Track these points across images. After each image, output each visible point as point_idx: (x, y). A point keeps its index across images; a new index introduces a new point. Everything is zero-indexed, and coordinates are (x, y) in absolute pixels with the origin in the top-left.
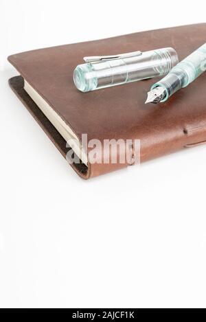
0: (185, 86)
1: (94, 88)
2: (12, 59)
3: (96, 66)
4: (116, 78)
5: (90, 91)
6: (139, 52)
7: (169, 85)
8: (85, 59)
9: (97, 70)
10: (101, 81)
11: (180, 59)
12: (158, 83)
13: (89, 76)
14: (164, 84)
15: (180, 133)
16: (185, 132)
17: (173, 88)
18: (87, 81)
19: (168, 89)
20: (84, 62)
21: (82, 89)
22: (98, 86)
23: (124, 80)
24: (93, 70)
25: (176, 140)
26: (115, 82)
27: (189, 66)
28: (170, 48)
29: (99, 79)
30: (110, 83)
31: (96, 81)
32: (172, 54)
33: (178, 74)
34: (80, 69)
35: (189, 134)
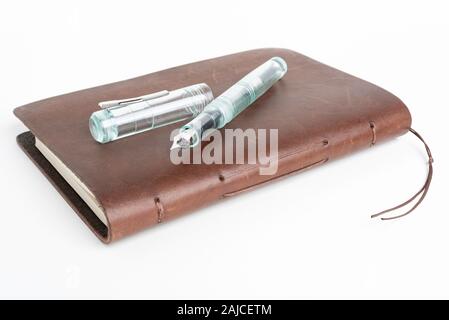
0: (223, 125)
1: (115, 137)
2: (18, 112)
3: (114, 112)
4: (140, 125)
5: (111, 142)
6: (166, 92)
8: (101, 104)
9: (117, 117)
10: (122, 129)
11: (216, 96)
12: (188, 125)
13: (106, 124)
15: (215, 181)
16: (222, 179)
18: (104, 131)
19: (198, 131)
20: (100, 109)
21: (100, 139)
22: (120, 134)
23: (150, 126)
24: (112, 117)
25: (211, 190)
26: (139, 129)
27: (225, 103)
28: (204, 85)
29: (119, 127)
30: (134, 130)
31: (116, 129)
32: (205, 91)
33: (211, 113)
34: (96, 118)
35: (227, 181)
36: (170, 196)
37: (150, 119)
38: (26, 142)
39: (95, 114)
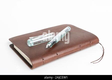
0: (57, 42)
1: (33, 45)
2: (10, 39)
3: (33, 40)
4: (38, 42)
5: (32, 46)
6: (44, 35)
7: (52, 43)
8: (30, 38)
10: (35, 43)
12: (49, 42)
13: (31, 42)
14: (51, 43)
15: (56, 55)
16: (57, 54)
17: (53, 44)
18: (31, 44)
19: (52, 44)
20: (29, 39)
21: (30, 46)
22: (34, 45)
23: (41, 43)
24: (32, 41)
25: (55, 57)
26: (38, 43)
29: (34, 43)
30: (37, 44)
33: (54, 40)
34: (28, 41)
35: (58, 55)
36: (46, 58)
37: (41, 41)
38: (12, 46)
39: (28, 40)
